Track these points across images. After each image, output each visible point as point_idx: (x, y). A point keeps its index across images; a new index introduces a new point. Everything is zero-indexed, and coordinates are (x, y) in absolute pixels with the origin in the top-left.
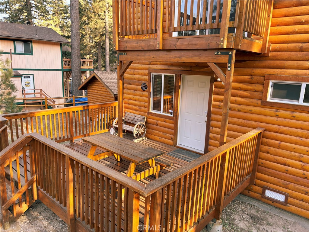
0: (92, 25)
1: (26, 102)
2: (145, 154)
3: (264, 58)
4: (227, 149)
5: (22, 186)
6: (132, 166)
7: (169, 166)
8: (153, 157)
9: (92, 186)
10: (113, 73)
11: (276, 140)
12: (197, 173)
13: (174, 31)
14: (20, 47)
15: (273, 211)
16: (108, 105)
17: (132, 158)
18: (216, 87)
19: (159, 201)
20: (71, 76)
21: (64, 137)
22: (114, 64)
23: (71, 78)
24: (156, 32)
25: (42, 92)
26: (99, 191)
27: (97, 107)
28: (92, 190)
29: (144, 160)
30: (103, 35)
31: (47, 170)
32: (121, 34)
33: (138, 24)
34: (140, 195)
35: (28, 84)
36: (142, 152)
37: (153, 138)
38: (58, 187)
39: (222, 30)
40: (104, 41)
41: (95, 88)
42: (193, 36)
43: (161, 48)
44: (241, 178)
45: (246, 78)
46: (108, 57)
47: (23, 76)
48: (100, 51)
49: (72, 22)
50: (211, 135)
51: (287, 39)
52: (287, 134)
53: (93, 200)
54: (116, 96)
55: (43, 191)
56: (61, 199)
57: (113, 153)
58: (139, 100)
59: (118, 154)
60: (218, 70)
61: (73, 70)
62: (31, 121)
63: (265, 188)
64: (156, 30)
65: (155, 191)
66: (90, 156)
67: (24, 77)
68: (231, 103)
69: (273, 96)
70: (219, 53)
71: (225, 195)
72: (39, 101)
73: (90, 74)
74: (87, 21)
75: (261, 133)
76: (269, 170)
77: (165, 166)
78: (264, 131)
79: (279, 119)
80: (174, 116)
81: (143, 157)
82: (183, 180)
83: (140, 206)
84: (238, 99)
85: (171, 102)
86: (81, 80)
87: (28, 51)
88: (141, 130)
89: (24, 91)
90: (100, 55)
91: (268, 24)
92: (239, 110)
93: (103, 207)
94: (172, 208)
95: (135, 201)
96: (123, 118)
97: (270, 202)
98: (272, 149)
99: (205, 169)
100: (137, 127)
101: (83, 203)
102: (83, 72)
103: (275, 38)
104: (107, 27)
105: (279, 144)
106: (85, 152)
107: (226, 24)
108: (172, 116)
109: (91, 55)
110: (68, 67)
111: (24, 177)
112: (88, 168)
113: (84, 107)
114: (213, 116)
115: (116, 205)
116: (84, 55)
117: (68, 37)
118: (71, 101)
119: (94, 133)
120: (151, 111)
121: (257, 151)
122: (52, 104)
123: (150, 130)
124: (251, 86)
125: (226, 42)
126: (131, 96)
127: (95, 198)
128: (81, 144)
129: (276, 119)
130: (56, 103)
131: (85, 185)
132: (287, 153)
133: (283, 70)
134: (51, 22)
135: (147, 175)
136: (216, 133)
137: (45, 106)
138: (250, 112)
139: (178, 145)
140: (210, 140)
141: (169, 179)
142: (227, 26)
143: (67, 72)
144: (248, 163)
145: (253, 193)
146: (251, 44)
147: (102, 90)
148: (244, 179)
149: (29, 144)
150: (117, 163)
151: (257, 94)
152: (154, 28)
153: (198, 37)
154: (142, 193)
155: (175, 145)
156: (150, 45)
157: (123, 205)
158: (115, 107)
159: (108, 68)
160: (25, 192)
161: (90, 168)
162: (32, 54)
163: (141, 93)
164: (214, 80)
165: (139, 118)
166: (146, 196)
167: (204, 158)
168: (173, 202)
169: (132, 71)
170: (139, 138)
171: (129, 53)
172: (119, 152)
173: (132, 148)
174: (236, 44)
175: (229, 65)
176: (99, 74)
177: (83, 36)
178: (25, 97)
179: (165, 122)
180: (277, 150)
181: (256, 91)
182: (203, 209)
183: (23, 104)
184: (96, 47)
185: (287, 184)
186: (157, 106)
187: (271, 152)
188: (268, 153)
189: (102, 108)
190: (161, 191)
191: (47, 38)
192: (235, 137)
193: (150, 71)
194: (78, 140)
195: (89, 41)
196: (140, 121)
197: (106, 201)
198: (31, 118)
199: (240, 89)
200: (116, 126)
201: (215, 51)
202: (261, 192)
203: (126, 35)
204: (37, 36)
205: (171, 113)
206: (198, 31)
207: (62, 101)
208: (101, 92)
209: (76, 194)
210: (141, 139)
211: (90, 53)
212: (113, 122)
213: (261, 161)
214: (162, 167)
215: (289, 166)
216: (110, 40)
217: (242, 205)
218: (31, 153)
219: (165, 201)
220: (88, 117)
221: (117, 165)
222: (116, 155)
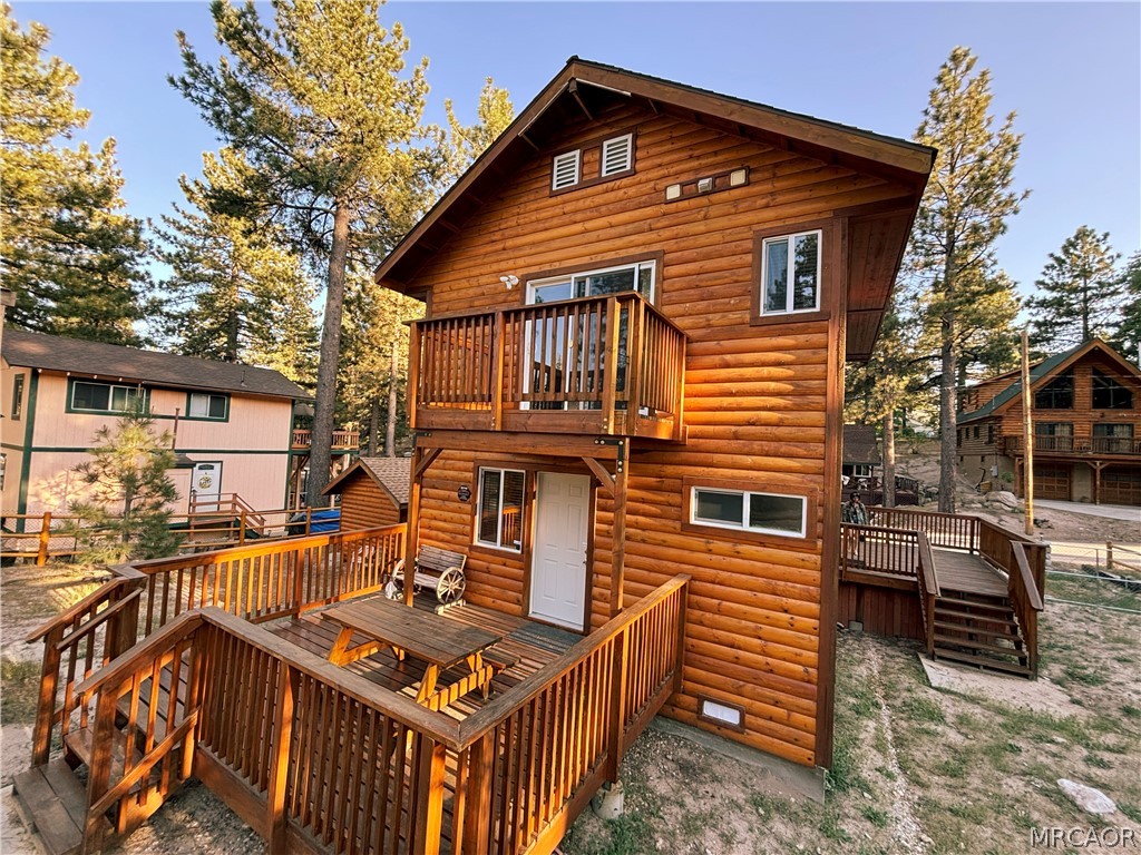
0: (363, 366)
1: (193, 522)
2: (460, 643)
3: (679, 448)
4: (625, 624)
5: (155, 745)
6: (432, 674)
7: (512, 665)
8: (478, 650)
9: (339, 726)
10: (400, 461)
11: (713, 598)
12: (568, 684)
13: (523, 400)
14: (201, 406)
15: (722, 749)
16: (386, 533)
17: (432, 655)
18: (600, 496)
19: (488, 757)
20: (308, 463)
21: (278, 608)
22: (404, 440)
23: (307, 469)
24: (490, 400)
25: (238, 499)
26: (353, 741)
27: (360, 536)
28: (337, 739)
29: (458, 659)
30: (385, 385)
31: (229, 698)
32: (422, 399)
33: (457, 379)
34: (446, 747)
35: (206, 483)
36: (454, 641)
37: (479, 602)
38: (253, 739)
39: (604, 404)
40: (387, 397)
41: (360, 492)
42: (557, 411)
43: (498, 428)
44: (657, 681)
45: (652, 480)
46: (391, 428)
47: (198, 465)
48: (376, 414)
49: (323, 360)
50: (596, 590)
51: (712, 419)
52: (730, 586)
53: (336, 766)
54: (403, 508)
55: (211, 754)
56: (256, 772)
57: (390, 645)
58: (451, 521)
59: (400, 648)
60: (601, 472)
61: (313, 452)
62: (205, 573)
63: (701, 699)
64: (490, 395)
65: (480, 736)
66: (336, 654)
67: (200, 468)
68: (628, 526)
69: (701, 515)
70: (603, 442)
71: (625, 724)
72: (228, 519)
73: (350, 464)
74: (353, 359)
75: (684, 586)
76: (707, 660)
77: (504, 666)
78: (690, 581)
79: (714, 557)
80: (522, 552)
81: (457, 652)
82: (538, 703)
83: (448, 769)
84: (641, 519)
85: (518, 519)
86: (329, 472)
87: (219, 413)
88: (454, 585)
89: (195, 497)
90: (375, 422)
91: (679, 394)
92: (644, 541)
93: (359, 783)
94: (517, 766)
95: (435, 764)
96: (417, 559)
97: (714, 728)
98: (708, 615)
99: (584, 672)
100: (446, 579)
101: (312, 776)
102: (337, 457)
103: (691, 415)
104: (394, 373)
105: (719, 604)
106: (325, 643)
107: (611, 396)
108: (519, 552)
109: (357, 423)
110: (303, 446)
111: (166, 720)
112: (332, 689)
113: (332, 538)
114: (597, 551)
115: (392, 773)
116: (341, 422)
117: (310, 386)
118: (302, 519)
119: (350, 596)
120: (477, 542)
121: (682, 620)
122: (257, 525)
123: (473, 583)
124: (661, 495)
125: (612, 424)
126: (435, 512)
127: (342, 761)
128: (317, 622)
129: (707, 556)
130: (266, 524)
131: (320, 727)
132: (733, 622)
133: (710, 469)
134: (277, 356)
135: (464, 692)
136: (605, 586)
137: (238, 531)
138: (664, 544)
139: (531, 615)
140: (594, 602)
141: (511, 703)
142: (613, 399)
143: (299, 458)
144: (667, 648)
145: (681, 711)
146: (655, 427)
147: (374, 495)
148: (662, 683)
149: (192, 636)
150: (398, 666)
151: (673, 509)
152: (485, 392)
153: (566, 413)
154: (452, 743)
155: (525, 614)
156: (477, 423)
157: (408, 770)
158: (400, 535)
159: (391, 451)
160: (161, 761)
161: (337, 688)
162: (227, 421)
163: (456, 505)
164: (596, 483)
165: (451, 559)
166: (460, 750)
167: (581, 649)
168: (518, 751)
169: (442, 462)
170: (449, 602)
171: (434, 433)
172: (404, 643)
173: (432, 631)
174: (630, 429)
175: (620, 463)
176: (372, 463)
177: (342, 385)
178: (194, 511)
179: (504, 565)
180: (717, 616)
181: (670, 505)
182: (582, 762)
183: (187, 526)
184: (367, 406)
185: (741, 686)
186: (488, 531)
187: (706, 622)
188: (702, 624)
189: (373, 538)
190: (492, 734)
191: (265, 389)
192: (643, 594)
193: (478, 463)
194: (312, 613)
195: (356, 395)
196: (453, 564)
197: (369, 765)
198: (206, 566)
199: (644, 501)
200: (399, 577)
201: (594, 438)
202: (695, 708)
203: (433, 401)
204: (243, 384)
205: (518, 547)
206: (566, 403)
207: (282, 519)
208: (373, 500)
209: (295, 754)
210: (454, 604)
211: (354, 418)
212: (393, 568)
213: (691, 641)
214: (496, 669)
215: (740, 648)
216: (399, 394)
217: (661, 740)
218: (194, 656)
219: (502, 751)
220: (338, 554)
221: (397, 670)
222: (396, 649)
